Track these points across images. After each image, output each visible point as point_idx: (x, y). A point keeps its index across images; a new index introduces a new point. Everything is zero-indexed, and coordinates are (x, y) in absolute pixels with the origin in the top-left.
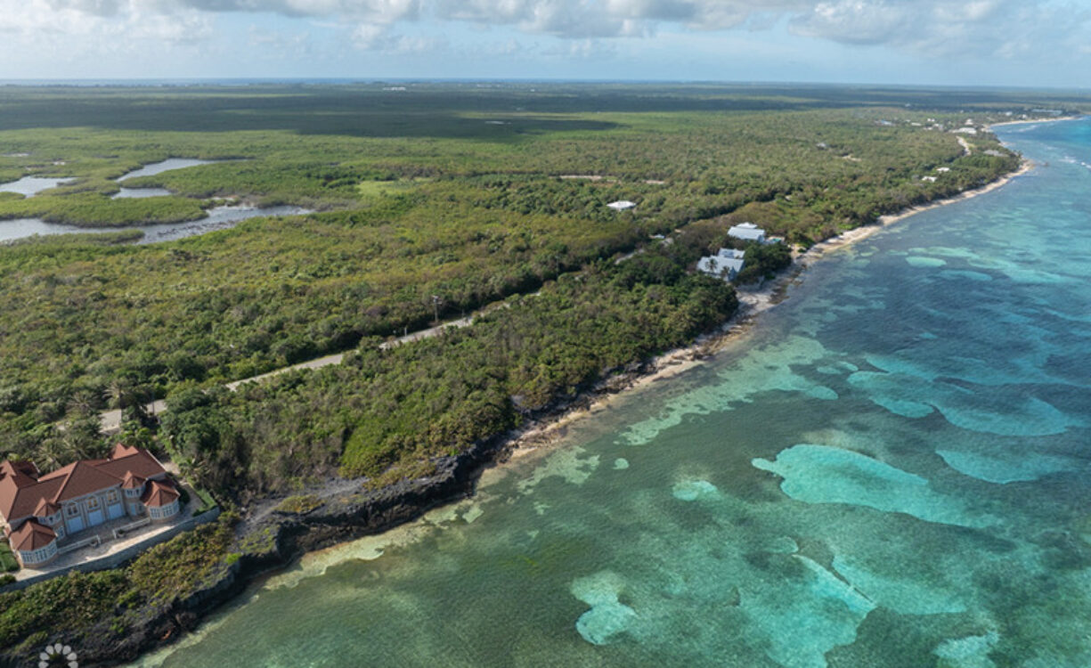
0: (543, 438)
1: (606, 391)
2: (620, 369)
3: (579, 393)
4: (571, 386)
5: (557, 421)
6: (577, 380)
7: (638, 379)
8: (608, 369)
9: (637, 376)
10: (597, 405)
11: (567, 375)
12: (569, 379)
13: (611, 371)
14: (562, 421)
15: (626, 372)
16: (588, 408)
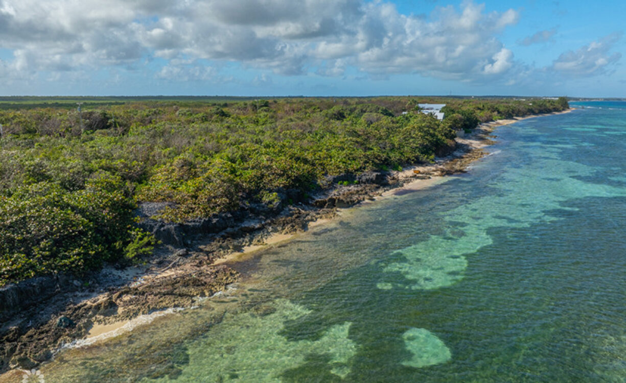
0: (197, 283)
1: (333, 203)
2: (349, 177)
3: (284, 203)
4: (271, 191)
5: (238, 249)
6: (281, 182)
7: (380, 191)
8: (330, 177)
9: (378, 188)
10: (321, 222)
11: (263, 176)
12: (266, 180)
13: (336, 180)
14: (250, 249)
15: (359, 183)
16: (304, 227)
